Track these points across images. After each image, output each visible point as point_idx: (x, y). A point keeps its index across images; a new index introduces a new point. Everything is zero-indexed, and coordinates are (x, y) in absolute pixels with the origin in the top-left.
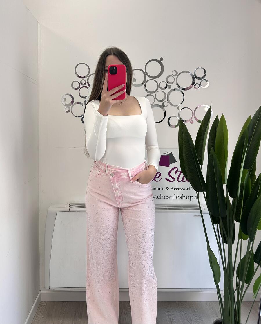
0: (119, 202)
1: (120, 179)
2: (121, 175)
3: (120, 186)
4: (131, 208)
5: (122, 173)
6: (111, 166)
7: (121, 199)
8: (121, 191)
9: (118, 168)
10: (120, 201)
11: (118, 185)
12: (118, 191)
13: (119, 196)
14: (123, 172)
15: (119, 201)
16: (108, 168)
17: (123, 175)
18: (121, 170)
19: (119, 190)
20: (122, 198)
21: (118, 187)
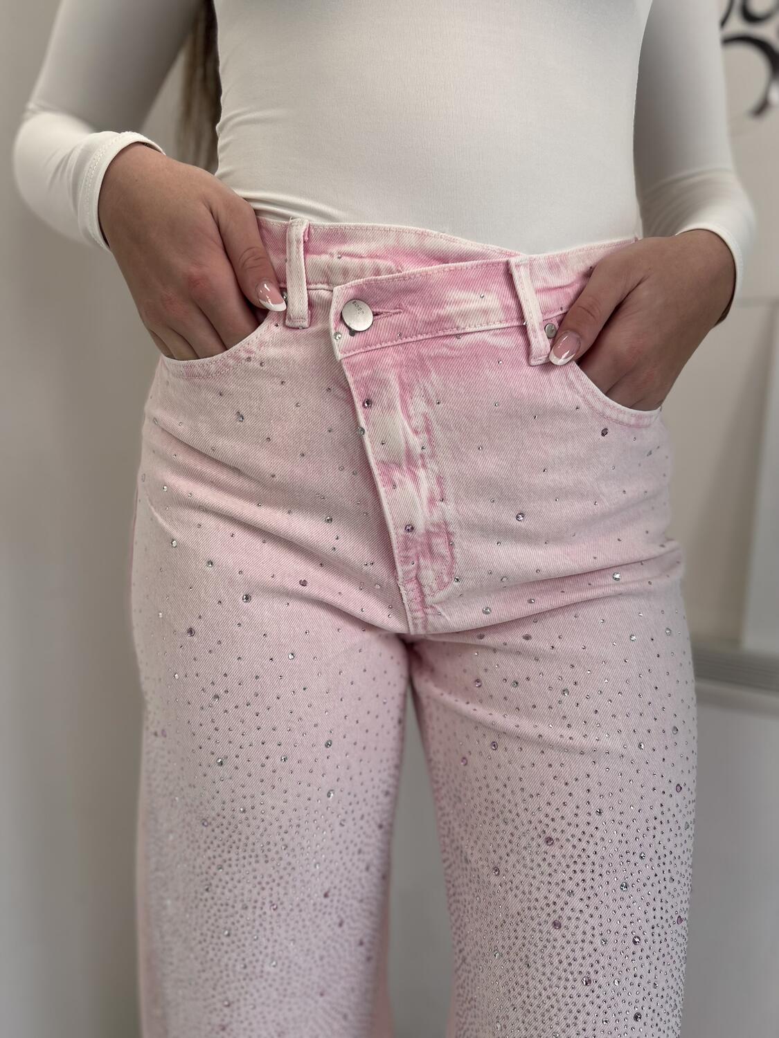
0: (420, 585)
1: (435, 358)
2: (449, 310)
3: (437, 430)
4: (514, 638)
5: (455, 294)
6: (338, 236)
7: (443, 557)
8: (440, 480)
9: (411, 241)
10: (429, 576)
11: (418, 422)
12: (415, 479)
13: (420, 526)
14: (467, 285)
15: (417, 578)
16: (313, 258)
17: (464, 315)
18: (443, 259)
19: (421, 473)
20: (451, 545)
21: (416, 442)
